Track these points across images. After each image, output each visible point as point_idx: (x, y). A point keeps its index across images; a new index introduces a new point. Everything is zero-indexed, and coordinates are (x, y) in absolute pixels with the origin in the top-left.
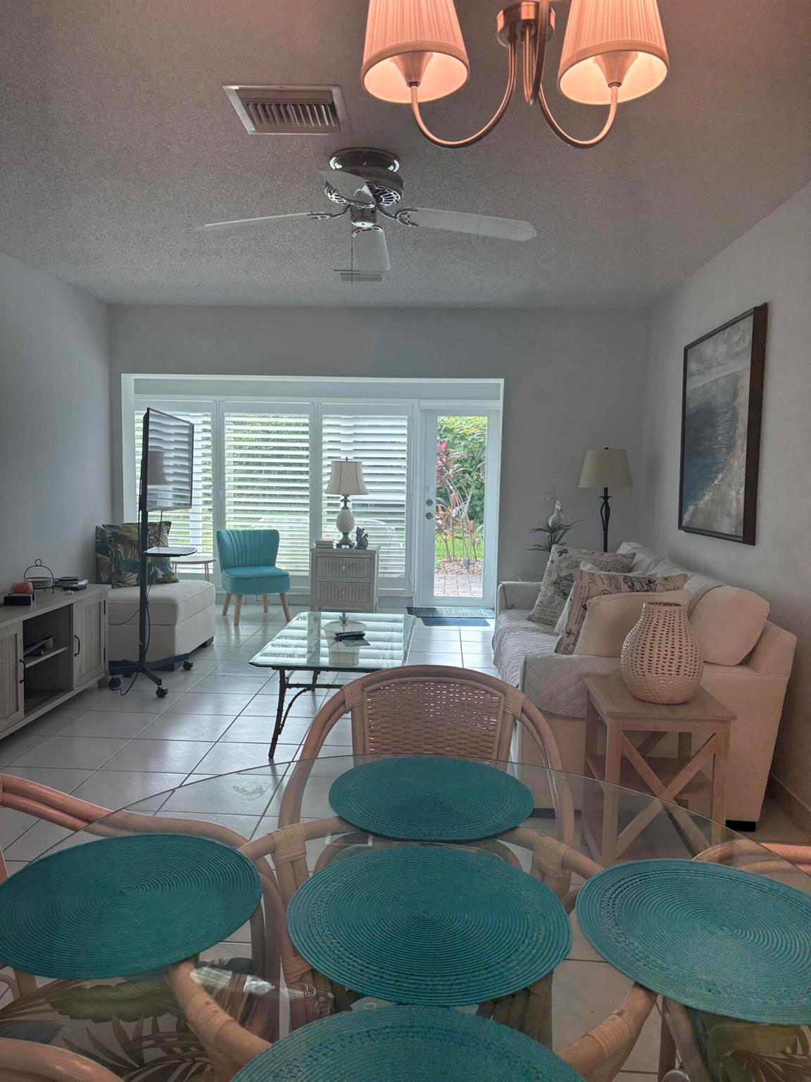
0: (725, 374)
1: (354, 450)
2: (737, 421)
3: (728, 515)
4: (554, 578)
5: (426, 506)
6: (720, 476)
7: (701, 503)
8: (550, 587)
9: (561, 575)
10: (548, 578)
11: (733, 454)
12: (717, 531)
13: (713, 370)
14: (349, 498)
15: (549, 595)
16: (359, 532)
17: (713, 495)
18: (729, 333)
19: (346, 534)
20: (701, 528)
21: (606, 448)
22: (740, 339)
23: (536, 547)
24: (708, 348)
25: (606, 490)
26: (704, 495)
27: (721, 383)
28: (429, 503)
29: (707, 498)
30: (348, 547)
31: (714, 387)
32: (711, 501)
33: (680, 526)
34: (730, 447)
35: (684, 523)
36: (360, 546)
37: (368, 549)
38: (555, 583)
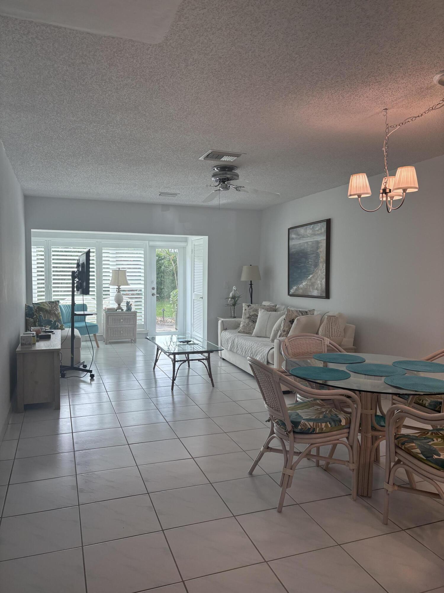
0: (312, 240)
1: (116, 264)
2: (320, 257)
3: (316, 289)
4: (248, 316)
5: (152, 290)
6: (311, 276)
7: (301, 286)
8: (247, 320)
9: (250, 314)
10: (245, 316)
11: (318, 269)
12: (310, 295)
13: (304, 239)
14: (120, 287)
15: (247, 322)
16: (128, 303)
17: (307, 282)
18: (313, 227)
19: (119, 305)
20: (301, 294)
21: (251, 265)
22: (319, 229)
23: (226, 305)
24: (302, 231)
25: (251, 281)
26: (302, 283)
27: (310, 243)
28: (153, 289)
29: (304, 284)
30: (120, 310)
31: (306, 245)
32: (306, 285)
33: (289, 294)
34: (316, 265)
35: (291, 293)
36: (128, 310)
37: (132, 311)
38: (248, 318)
